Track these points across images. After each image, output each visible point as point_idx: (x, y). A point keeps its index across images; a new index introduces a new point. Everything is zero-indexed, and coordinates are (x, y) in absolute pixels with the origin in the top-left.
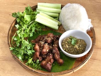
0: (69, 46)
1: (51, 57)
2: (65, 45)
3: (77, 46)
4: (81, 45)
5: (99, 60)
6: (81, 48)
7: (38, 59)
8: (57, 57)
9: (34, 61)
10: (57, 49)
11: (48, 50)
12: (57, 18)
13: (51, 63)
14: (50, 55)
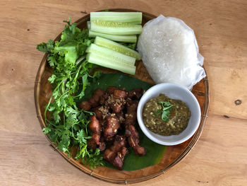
0: (156, 121)
1: (122, 143)
2: (150, 120)
3: (171, 123)
4: (179, 120)
5: (213, 142)
6: (179, 125)
7: (98, 146)
8: (134, 143)
9: (91, 150)
10: (133, 129)
11: (116, 131)
12: (134, 45)
13: (122, 155)
14: (121, 141)
